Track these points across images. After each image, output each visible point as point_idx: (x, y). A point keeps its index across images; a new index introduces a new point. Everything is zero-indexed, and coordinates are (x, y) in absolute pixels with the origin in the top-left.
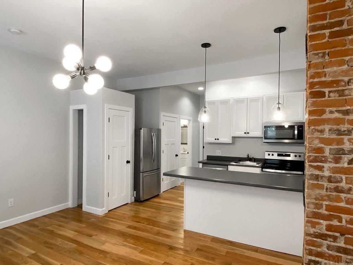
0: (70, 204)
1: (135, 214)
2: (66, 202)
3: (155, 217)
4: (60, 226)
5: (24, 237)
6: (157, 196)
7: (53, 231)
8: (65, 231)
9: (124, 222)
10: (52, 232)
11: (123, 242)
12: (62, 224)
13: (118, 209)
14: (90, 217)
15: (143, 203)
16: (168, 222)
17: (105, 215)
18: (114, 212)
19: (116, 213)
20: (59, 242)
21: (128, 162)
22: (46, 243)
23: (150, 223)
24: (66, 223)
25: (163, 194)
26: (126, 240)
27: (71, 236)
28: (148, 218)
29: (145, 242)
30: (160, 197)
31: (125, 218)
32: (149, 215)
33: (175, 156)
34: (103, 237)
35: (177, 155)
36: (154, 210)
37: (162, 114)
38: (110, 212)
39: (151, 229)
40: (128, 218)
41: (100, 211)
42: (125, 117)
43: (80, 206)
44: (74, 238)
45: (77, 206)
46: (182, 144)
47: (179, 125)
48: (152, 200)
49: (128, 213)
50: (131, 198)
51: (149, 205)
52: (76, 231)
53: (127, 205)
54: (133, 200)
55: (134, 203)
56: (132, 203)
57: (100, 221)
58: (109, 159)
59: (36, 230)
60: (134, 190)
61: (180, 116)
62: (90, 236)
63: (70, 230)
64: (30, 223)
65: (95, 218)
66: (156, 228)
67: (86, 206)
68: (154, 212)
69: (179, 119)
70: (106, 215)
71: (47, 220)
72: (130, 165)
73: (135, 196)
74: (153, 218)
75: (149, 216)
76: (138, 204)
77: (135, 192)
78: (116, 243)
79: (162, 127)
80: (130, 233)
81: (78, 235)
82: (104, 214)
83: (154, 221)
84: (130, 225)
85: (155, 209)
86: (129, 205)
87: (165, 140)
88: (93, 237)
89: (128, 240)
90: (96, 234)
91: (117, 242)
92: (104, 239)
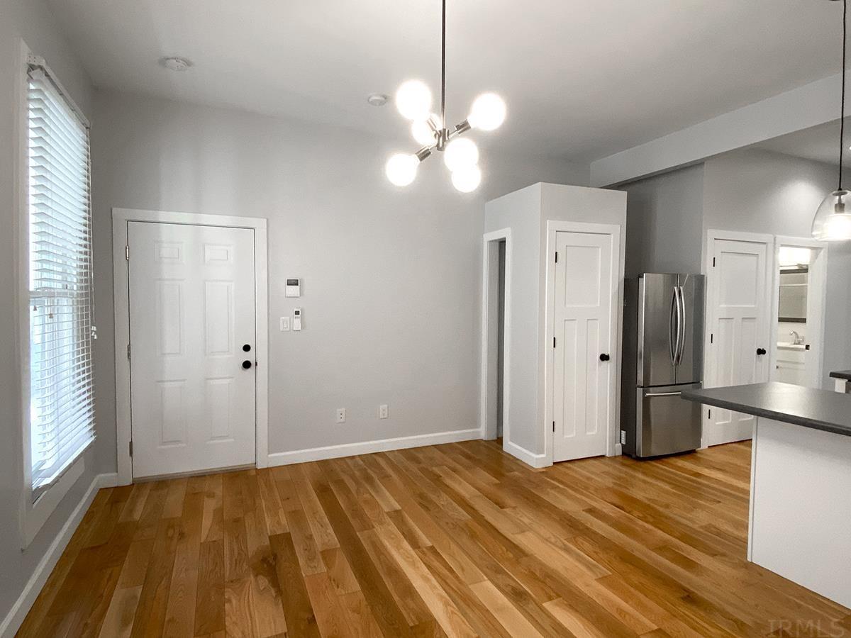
0: (482, 432)
1: (615, 484)
2: (477, 427)
3: (667, 506)
4: (454, 470)
5: (394, 476)
6: (690, 453)
7: (441, 476)
8: (460, 483)
9: (584, 498)
10: (437, 479)
11: (566, 542)
12: (458, 467)
13: (578, 463)
14: (514, 468)
15: (642, 464)
16: (701, 527)
17: (544, 470)
18: (567, 468)
19: (569, 472)
20: (443, 500)
21: (604, 358)
22: (421, 496)
23: (649, 516)
24: (467, 468)
25: (710, 452)
26: (575, 538)
27: (467, 496)
28: (646, 502)
29: (621, 558)
30: (700, 458)
31: (586, 488)
32: (652, 495)
33: (756, 353)
34: (526, 516)
35: (761, 352)
36: (667, 487)
37: (711, 234)
38: (559, 467)
39: (647, 531)
40: (596, 490)
41: (536, 460)
42: (598, 247)
43: (500, 440)
44: (472, 502)
45: (495, 438)
46: (781, 320)
47: (774, 265)
48: (673, 461)
49: (599, 480)
50: (612, 446)
51: (659, 470)
52: (479, 489)
53: (603, 460)
54: (619, 452)
55: (620, 460)
56: (614, 458)
57: (530, 481)
58: (554, 346)
59: (413, 467)
60: (621, 429)
61: (778, 236)
62: (501, 506)
63: (470, 484)
64: (410, 454)
65: (522, 472)
66: (660, 532)
67: (510, 443)
68: (667, 492)
69: (775, 248)
70: (546, 472)
71: (438, 454)
72: (609, 366)
73: (623, 442)
74: (661, 506)
75: (649, 500)
76: (628, 462)
77: (623, 432)
78: (550, 538)
79: (707, 270)
80: (589, 525)
81: (480, 496)
82: (543, 468)
83: (660, 514)
84: (594, 508)
85: (673, 484)
86: (607, 461)
87: (722, 306)
88: (507, 510)
89: (580, 540)
90: (514, 505)
91: (552, 537)
92: (526, 520)
